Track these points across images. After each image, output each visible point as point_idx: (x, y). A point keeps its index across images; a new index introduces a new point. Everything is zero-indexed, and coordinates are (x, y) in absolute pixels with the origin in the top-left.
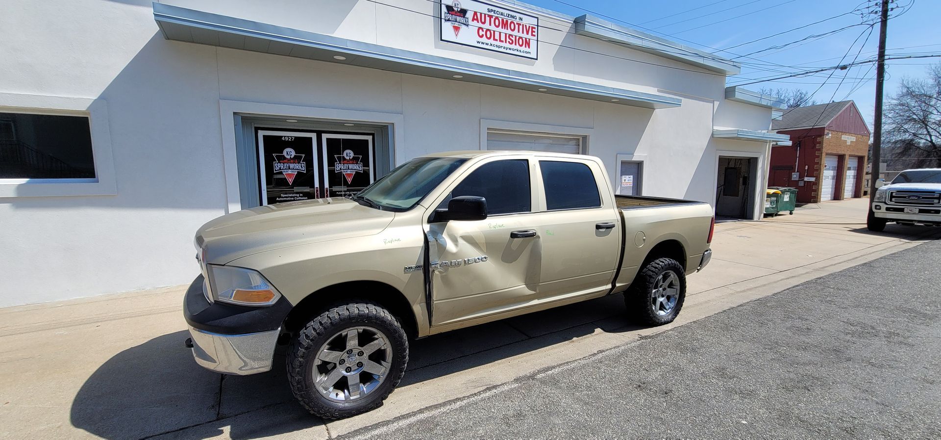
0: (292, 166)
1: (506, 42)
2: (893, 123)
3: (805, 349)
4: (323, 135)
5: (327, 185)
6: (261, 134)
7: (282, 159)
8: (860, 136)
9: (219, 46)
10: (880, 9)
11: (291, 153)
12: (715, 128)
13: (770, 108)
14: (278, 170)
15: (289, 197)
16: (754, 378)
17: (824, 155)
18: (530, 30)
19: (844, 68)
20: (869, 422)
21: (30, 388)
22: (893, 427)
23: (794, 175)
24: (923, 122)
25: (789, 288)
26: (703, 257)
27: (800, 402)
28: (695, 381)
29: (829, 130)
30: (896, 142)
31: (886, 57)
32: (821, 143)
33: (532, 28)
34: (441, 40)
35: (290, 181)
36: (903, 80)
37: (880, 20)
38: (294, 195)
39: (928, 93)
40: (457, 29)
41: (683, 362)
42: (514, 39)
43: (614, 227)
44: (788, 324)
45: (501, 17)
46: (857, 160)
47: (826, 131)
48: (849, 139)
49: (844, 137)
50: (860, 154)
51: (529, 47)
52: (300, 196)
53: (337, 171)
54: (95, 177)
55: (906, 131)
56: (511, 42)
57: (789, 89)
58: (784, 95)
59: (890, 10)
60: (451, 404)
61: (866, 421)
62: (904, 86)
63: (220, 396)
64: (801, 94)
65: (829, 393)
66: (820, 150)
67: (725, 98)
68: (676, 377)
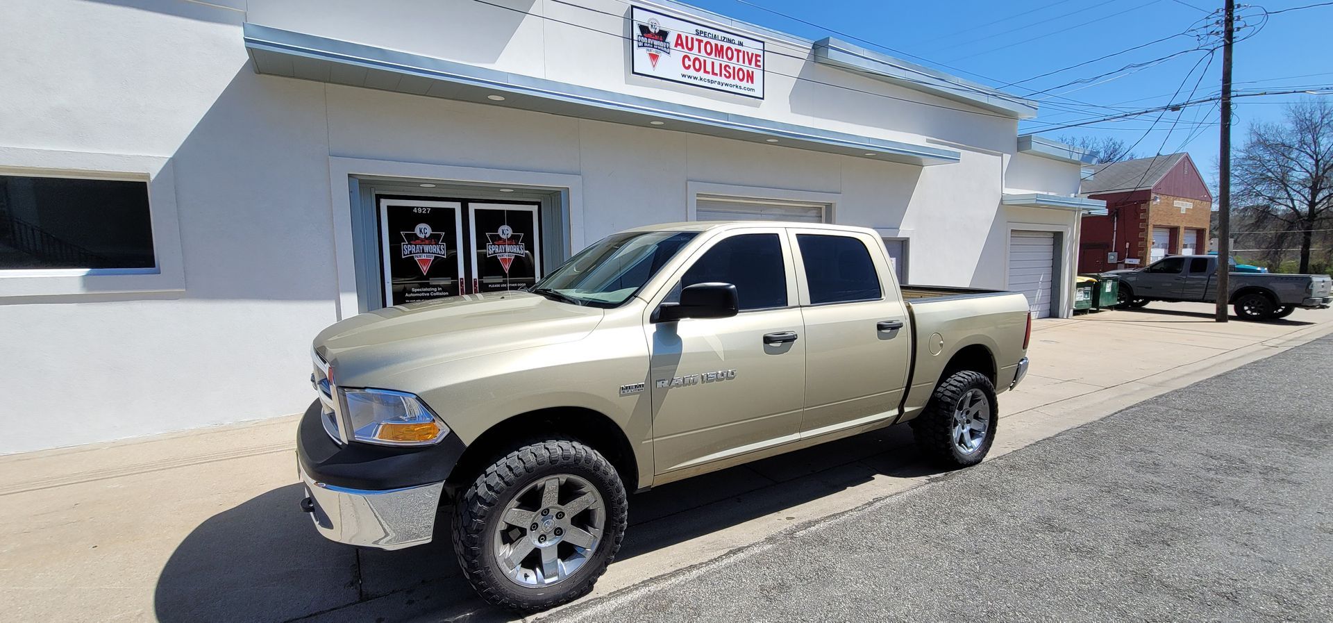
0: (427, 248)
1: (721, 75)
2: (1240, 184)
3: (1155, 491)
4: (470, 205)
5: (475, 275)
6: (384, 204)
7: (413, 238)
8: (1198, 201)
9: (330, 82)
10: (1223, 29)
11: (426, 231)
12: (1007, 191)
13: (1078, 164)
14: (407, 254)
15: (423, 292)
16: (1093, 531)
17: (1150, 228)
18: (753, 59)
19: (1176, 108)
20: (1254, 585)
21: (86, 562)
22: (1289, 591)
23: (1111, 255)
24: (1282, 181)
25: (1121, 411)
26: (1018, 369)
27: (1160, 560)
28: (1013, 536)
29: (1158, 194)
30: (1246, 209)
31: (1233, 94)
32: (1146, 211)
33: (757, 56)
34: (633, 73)
35: (425, 269)
36: (1252, 125)
37: (1223, 43)
38: (429, 290)
39: (1288, 142)
40: (654, 57)
41: (993, 512)
42: (731, 71)
43: (901, 327)
44: (1128, 458)
45: (713, 42)
46: (1195, 235)
47: (1153, 196)
48: (1184, 205)
49: (1178, 203)
50: (1199, 226)
51: (752, 82)
52: (438, 291)
53: (489, 255)
54: (154, 267)
55: (1258, 194)
56: (727, 75)
57: (1098, 138)
58: (1091, 146)
59: (1235, 30)
60: (684, 574)
61: (1251, 583)
62: (1253, 132)
63: (359, 570)
64: (1114, 144)
65: (1196, 548)
66: (1145, 221)
67: (1018, 150)
68: (987, 532)
